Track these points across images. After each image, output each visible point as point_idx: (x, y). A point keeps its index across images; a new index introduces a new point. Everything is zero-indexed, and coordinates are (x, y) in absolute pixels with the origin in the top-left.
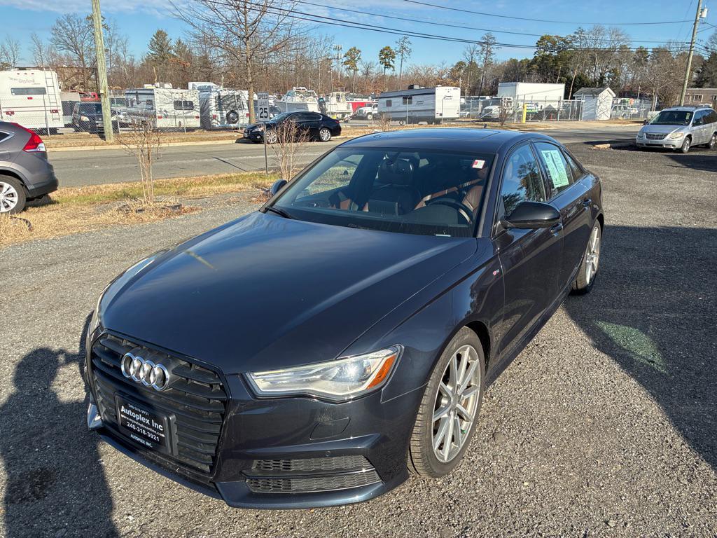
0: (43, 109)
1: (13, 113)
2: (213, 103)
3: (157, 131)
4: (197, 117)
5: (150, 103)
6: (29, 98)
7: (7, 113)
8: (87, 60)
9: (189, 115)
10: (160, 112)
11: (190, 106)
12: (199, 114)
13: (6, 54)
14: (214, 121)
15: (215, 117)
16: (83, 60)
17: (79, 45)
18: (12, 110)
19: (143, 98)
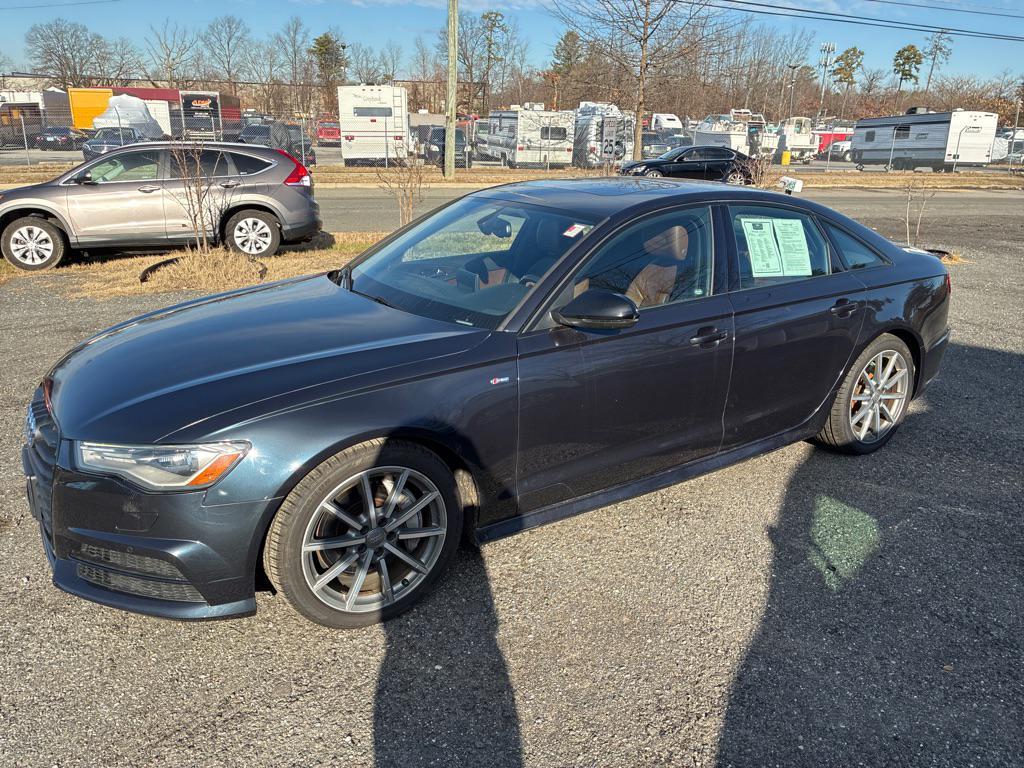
0: (384, 134)
1: (352, 138)
2: (593, 130)
3: (512, 165)
4: (569, 150)
5: (512, 129)
6: (372, 121)
7: (347, 138)
8: (476, 72)
9: (559, 146)
10: (523, 141)
11: (560, 133)
12: (571, 146)
13: (385, 64)
14: (592, 155)
15: (593, 150)
16: (471, 73)
17: (469, 53)
18: (352, 134)
19: (506, 123)
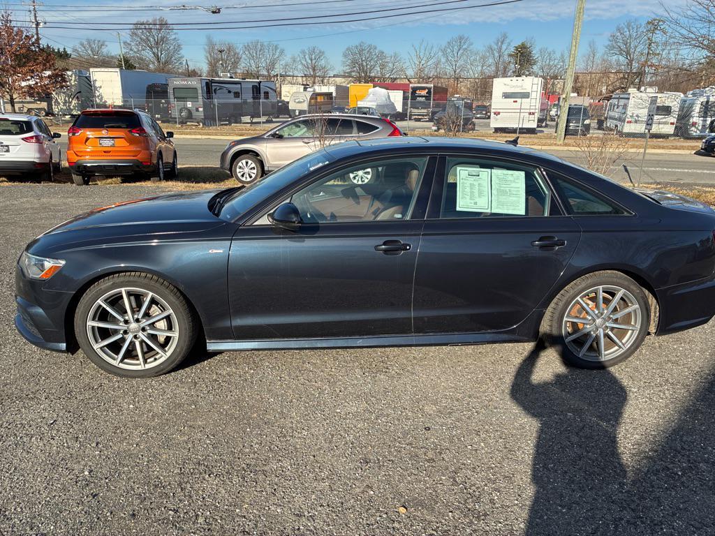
1: (499, 113)
2: (697, 108)
3: (621, 134)
4: (672, 124)
5: (625, 107)
6: (514, 102)
7: (495, 113)
8: (635, 65)
9: (664, 120)
10: (632, 116)
11: (666, 110)
12: (675, 120)
14: (693, 128)
15: (694, 124)
16: (631, 65)
17: (632, 50)
18: (499, 111)
19: (622, 102)
